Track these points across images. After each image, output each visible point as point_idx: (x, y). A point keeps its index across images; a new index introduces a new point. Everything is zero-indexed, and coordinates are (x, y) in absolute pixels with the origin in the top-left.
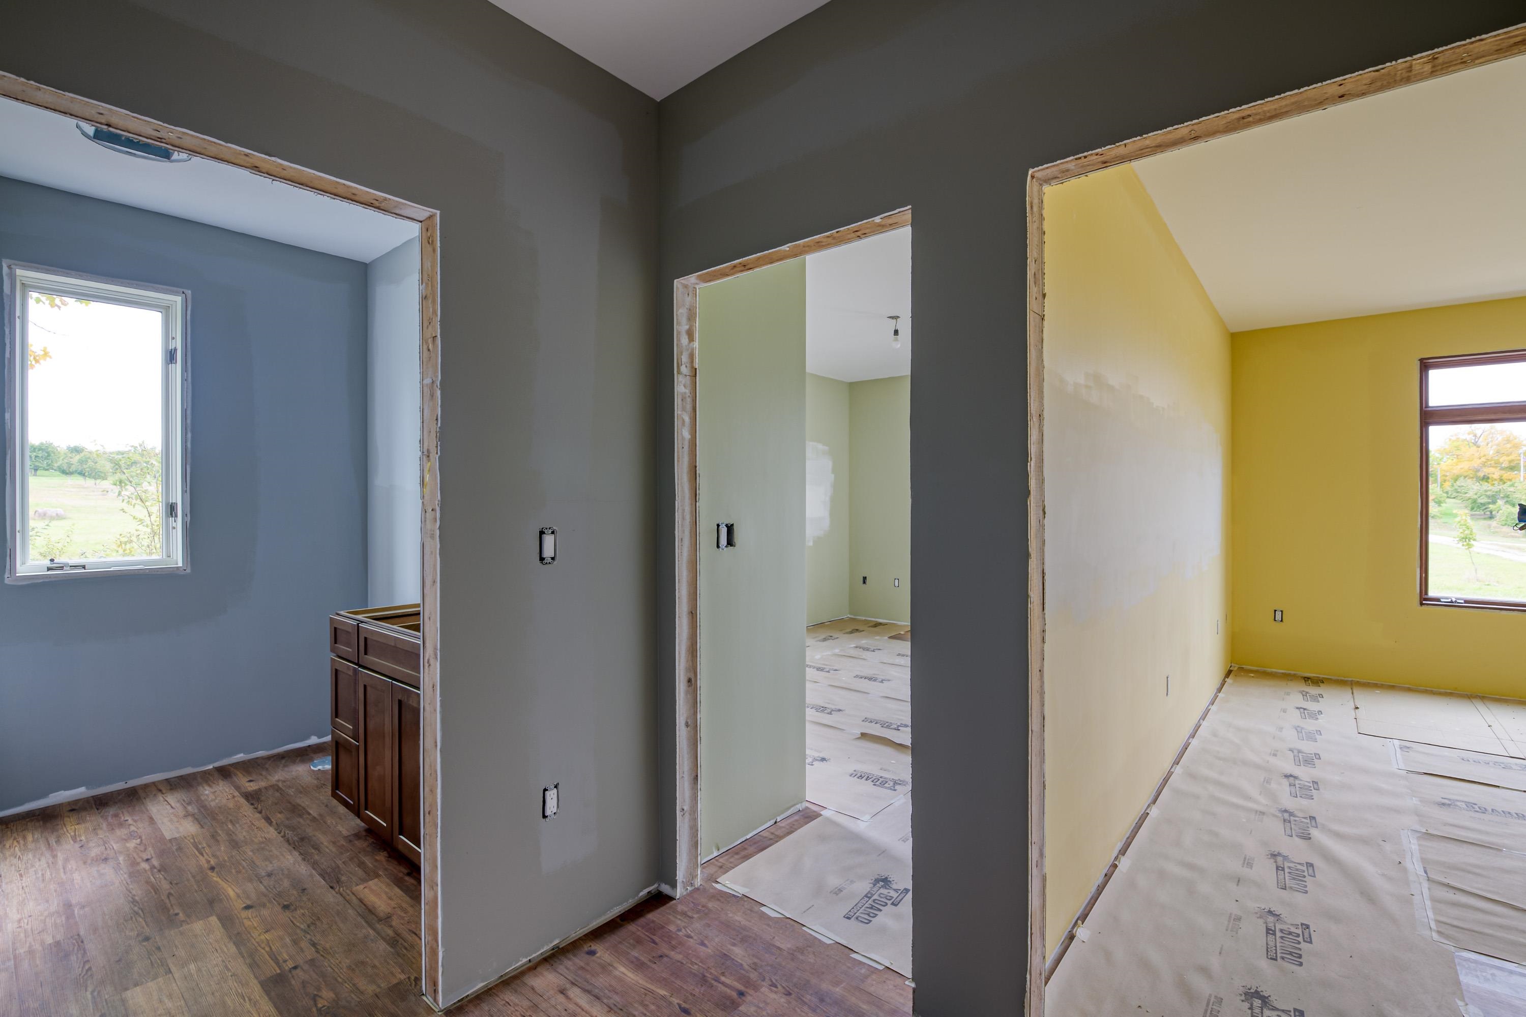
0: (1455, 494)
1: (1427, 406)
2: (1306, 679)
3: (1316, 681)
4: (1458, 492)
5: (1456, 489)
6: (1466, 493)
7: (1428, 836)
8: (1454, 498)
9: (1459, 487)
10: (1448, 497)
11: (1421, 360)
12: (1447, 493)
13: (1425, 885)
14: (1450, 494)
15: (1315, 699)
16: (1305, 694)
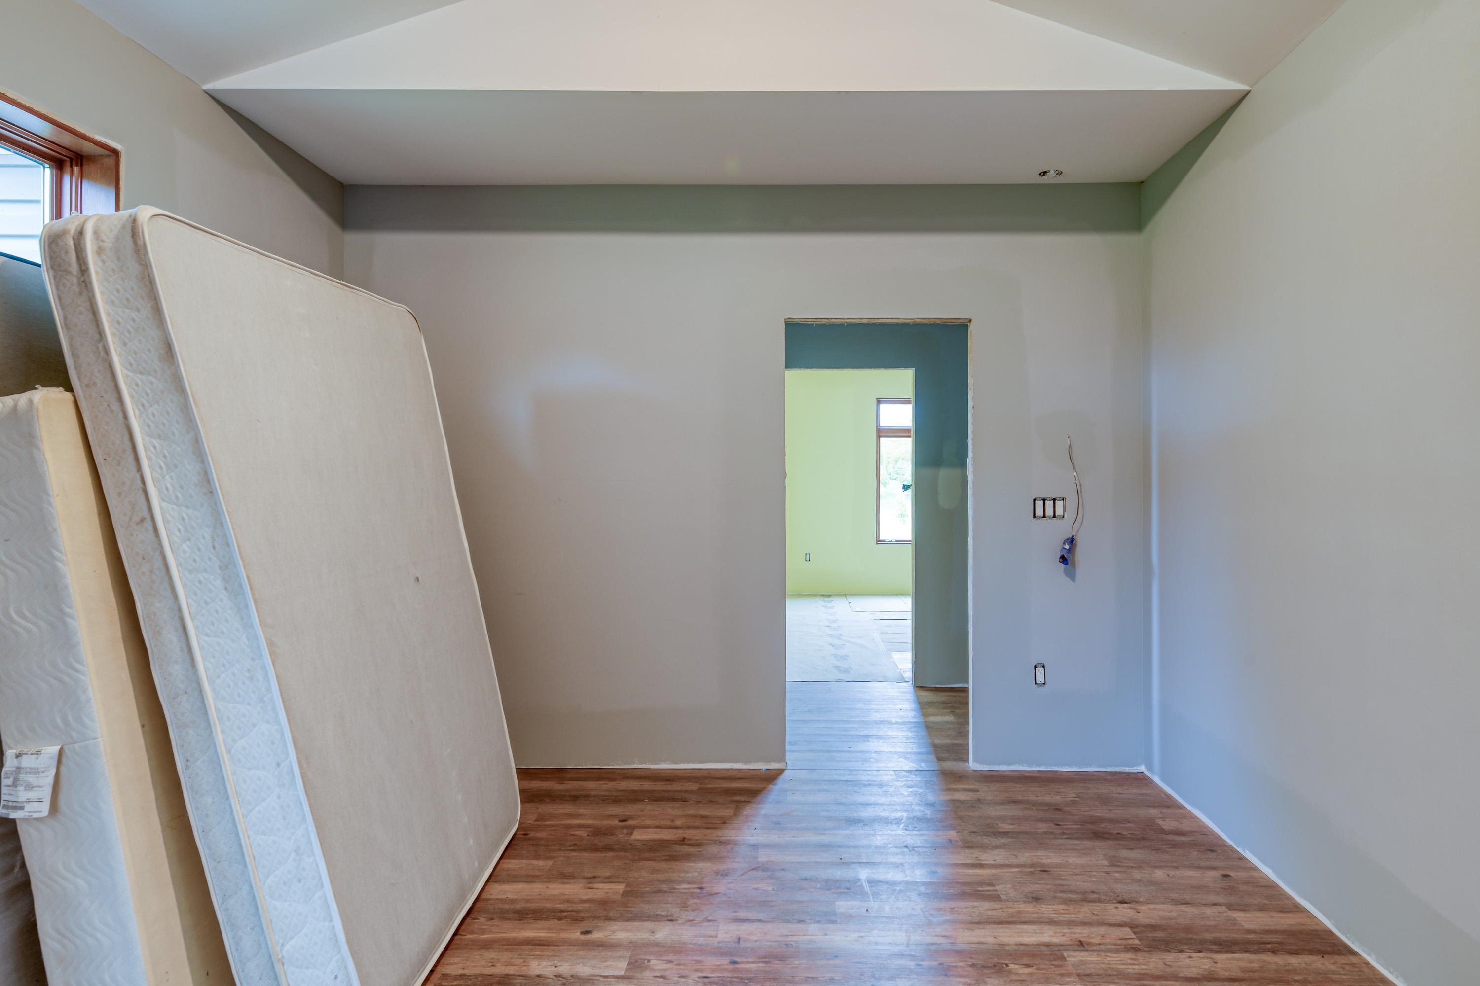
0: (896, 476)
1: (879, 426)
2: (823, 595)
3: (829, 596)
4: (898, 474)
5: (896, 471)
6: (903, 475)
7: (882, 633)
8: (895, 479)
9: (899, 468)
10: (891, 478)
11: (877, 399)
12: (890, 474)
13: (882, 643)
14: (892, 475)
15: (830, 602)
16: (824, 601)
